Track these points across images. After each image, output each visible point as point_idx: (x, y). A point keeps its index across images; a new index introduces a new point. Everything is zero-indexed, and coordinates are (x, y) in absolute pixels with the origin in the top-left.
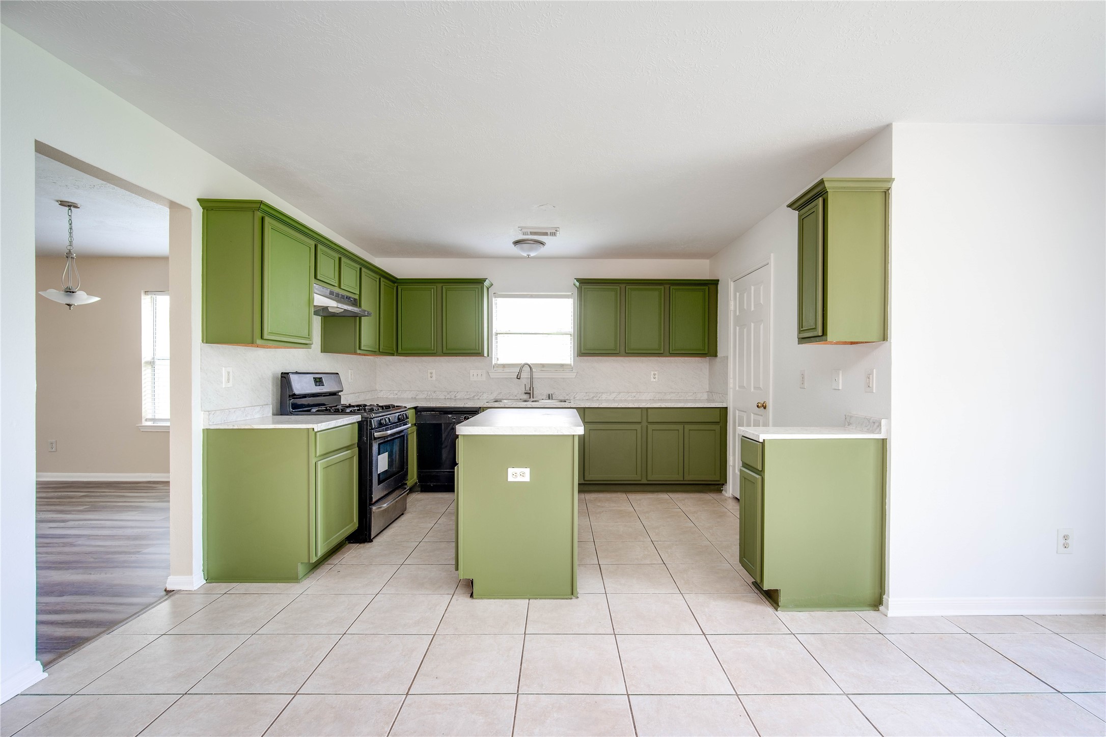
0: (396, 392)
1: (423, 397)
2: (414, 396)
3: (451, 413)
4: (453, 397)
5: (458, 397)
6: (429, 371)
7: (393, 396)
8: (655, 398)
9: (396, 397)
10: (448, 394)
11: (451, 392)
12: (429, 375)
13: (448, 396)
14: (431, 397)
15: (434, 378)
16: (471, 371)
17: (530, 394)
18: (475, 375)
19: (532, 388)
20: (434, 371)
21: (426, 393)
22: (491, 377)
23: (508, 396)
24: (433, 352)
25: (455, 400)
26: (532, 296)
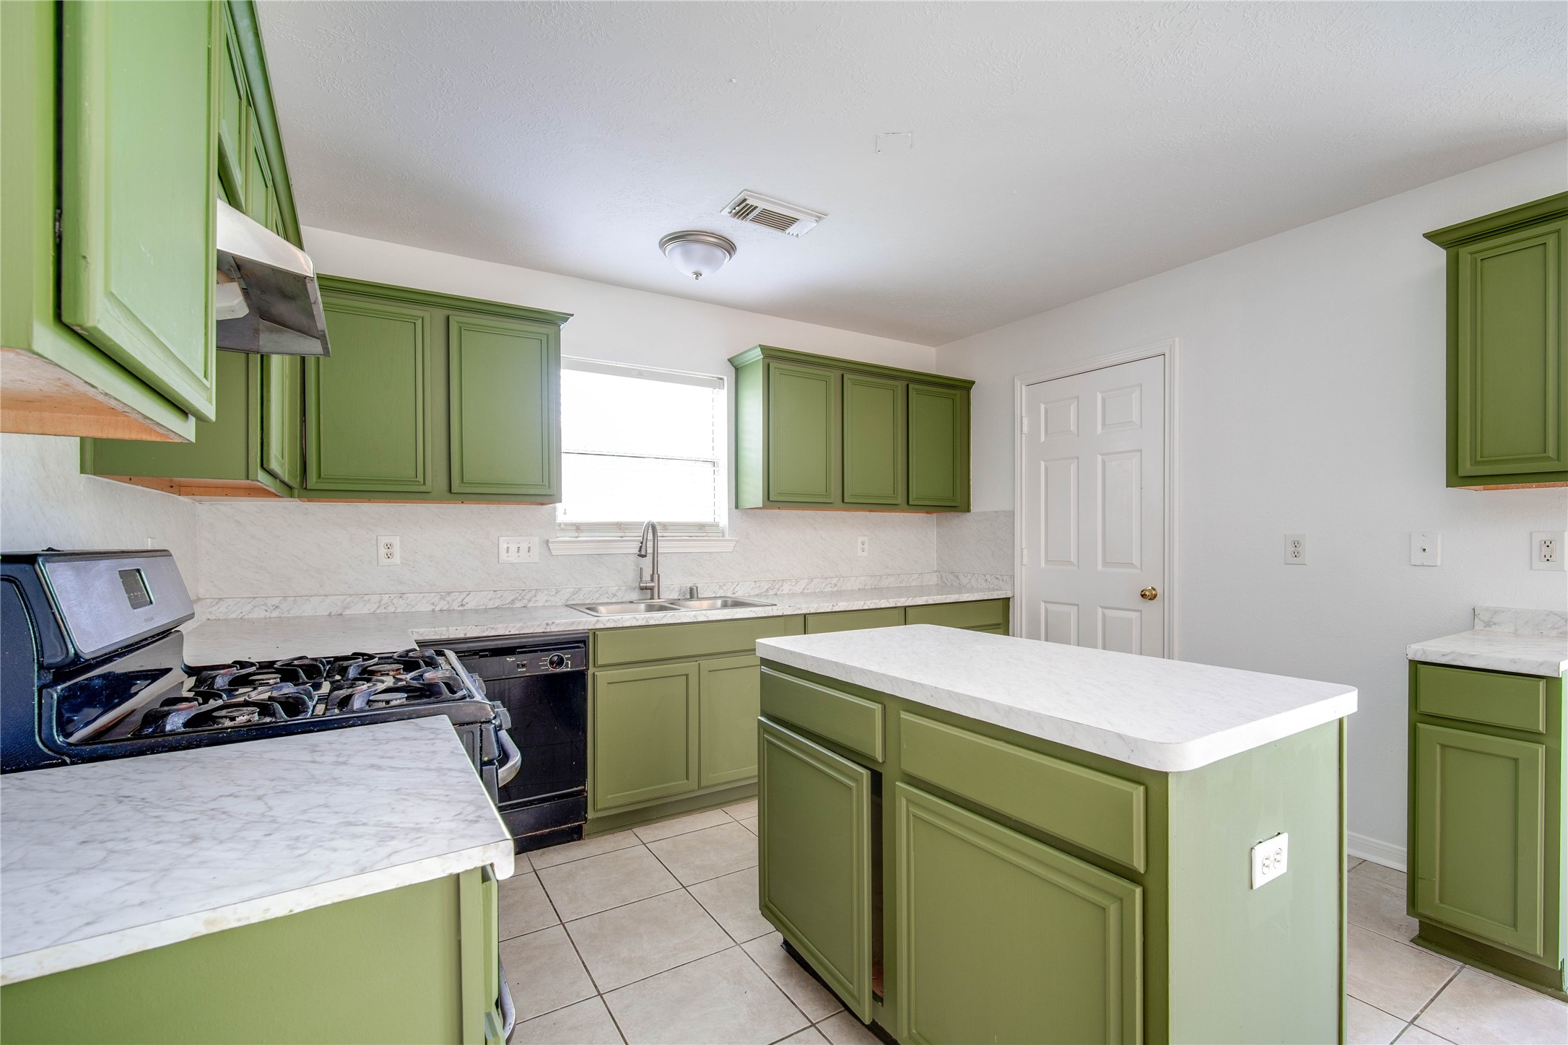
0: (275, 601)
1: (365, 611)
2: (335, 610)
3: (510, 651)
4: (455, 606)
5: (471, 606)
6: (384, 540)
7: (263, 614)
8: (865, 585)
9: (275, 614)
10: (442, 598)
11: (449, 593)
12: (383, 551)
13: (442, 605)
14: (391, 609)
15: (397, 559)
16: (501, 539)
17: (651, 589)
18: (513, 548)
19: (656, 576)
20: (396, 541)
21: (376, 598)
22: (554, 553)
23: (598, 595)
24: (423, 489)
25: (462, 612)
26: (640, 375)
